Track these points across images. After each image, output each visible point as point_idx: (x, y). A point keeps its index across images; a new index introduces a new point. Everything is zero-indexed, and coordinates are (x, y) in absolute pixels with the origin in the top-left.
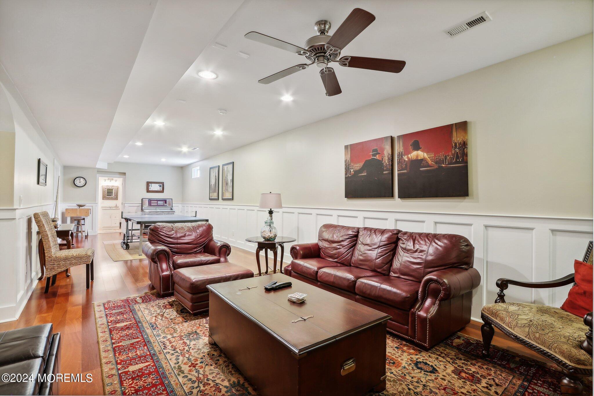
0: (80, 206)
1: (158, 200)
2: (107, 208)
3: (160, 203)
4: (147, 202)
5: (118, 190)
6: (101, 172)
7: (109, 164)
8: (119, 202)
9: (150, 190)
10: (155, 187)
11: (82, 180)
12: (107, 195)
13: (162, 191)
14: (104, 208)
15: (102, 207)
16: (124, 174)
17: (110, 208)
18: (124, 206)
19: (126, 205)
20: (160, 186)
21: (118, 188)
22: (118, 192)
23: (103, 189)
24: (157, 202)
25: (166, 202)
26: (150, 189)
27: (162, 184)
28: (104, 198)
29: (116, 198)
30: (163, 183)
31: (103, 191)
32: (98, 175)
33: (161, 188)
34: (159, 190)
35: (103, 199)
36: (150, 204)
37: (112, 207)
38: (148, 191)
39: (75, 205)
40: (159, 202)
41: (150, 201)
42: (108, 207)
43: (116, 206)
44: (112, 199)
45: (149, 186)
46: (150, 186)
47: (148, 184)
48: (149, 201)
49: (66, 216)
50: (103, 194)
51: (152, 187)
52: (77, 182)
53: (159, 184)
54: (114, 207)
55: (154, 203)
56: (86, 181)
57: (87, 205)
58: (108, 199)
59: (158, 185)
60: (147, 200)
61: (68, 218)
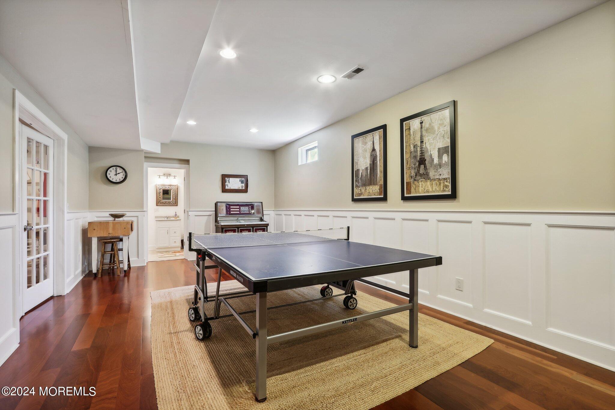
0: (115, 216)
1: (240, 205)
2: (163, 219)
3: (245, 209)
4: (224, 208)
5: (177, 191)
6: (150, 157)
7: (163, 144)
8: (179, 209)
9: (227, 188)
10: (234, 183)
11: (119, 170)
12: (162, 198)
13: (245, 191)
14: (159, 219)
15: (156, 217)
16: (187, 162)
17: (168, 218)
18: (188, 216)
19: (190, 213)
20: (242, 182)
21: (177, 189)
22: (177, 194)
23: (157, 190)
24: (240, 209)
25: (252, 208)
26: (227, 186)
27: (245, 179)
28: (159, 203)
29: (176, 204)
30: (246, 177)
31: (157, 193)
32: (146, 164)
33: (244, 185)
34: (241, 188)
35: (157, 205)
36: (229, 212)
37: (170, 217)
38: (224, 190)
39: (107, 214)
40: (242, 208)
41: (229, 206)
42: (164, 217)
43: (176, 215)
44: (170, 204)
45: (225, 182)
46: (227, 182)
47: (224, 177)
48: (226, 207)
49: (89, 236)
50: (157, 197)
51: (229, 183)
52: (111, 175)
53: (240, 179)
54: (173, 217)
55: (234, 210)
56: (126, 172)
57: (128, 214)
58: (164, 204)
59: (238, 179)
60: (224, 205)
61: (93, 239)
